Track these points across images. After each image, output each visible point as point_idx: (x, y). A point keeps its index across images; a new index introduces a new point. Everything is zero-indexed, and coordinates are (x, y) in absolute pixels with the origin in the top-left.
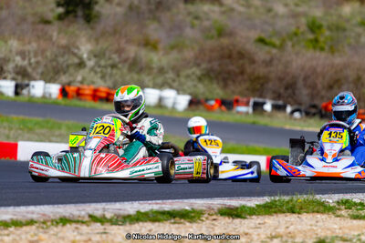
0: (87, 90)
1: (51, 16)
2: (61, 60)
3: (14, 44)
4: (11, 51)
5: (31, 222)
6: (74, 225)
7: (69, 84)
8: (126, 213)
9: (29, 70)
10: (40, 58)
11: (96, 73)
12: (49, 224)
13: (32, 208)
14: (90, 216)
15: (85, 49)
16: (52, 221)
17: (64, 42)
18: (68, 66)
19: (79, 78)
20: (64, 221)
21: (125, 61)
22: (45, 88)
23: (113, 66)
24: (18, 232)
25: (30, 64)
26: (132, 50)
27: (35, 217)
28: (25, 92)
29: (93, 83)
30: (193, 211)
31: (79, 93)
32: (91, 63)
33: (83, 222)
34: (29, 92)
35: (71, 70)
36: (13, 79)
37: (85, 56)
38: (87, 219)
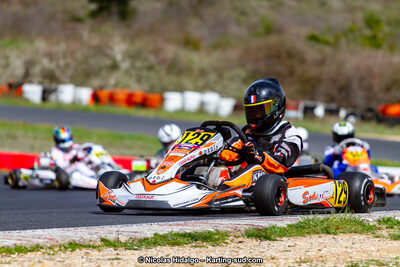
0: (121, 95)
1: (82, 13)
2: (92, 62)
3: (41, 45)
4: (37, 53)
5: (37, 248)
6: (84, 250)
7: (101, 88)
8: (143, 236)
9: (58, 73)
10: (69, 60)
11: (131, 75)
12: (57, 249)
13: (39, 232)
14: (102, 240)
15: (119, 49)
16: (60, 246)
17: (95, 41)
18: (100, 69)
19: (112, 81)
20: (73, 246)
21: (163, 62)
22: (75, 93)
23: (150, 68)
24: (21, 259)
25: (58, 67)
26: (171, 51)
27: (41, 242)
28: (52, 97)
29: (127, 86)
30: (218, 232)
31: (112, 98)
32: (125, 65)
33: (94, 247)
34: (57, 98)
35: (104, 72)
36: (40, 83)
37: (119, 57)
38: (99, 243)
